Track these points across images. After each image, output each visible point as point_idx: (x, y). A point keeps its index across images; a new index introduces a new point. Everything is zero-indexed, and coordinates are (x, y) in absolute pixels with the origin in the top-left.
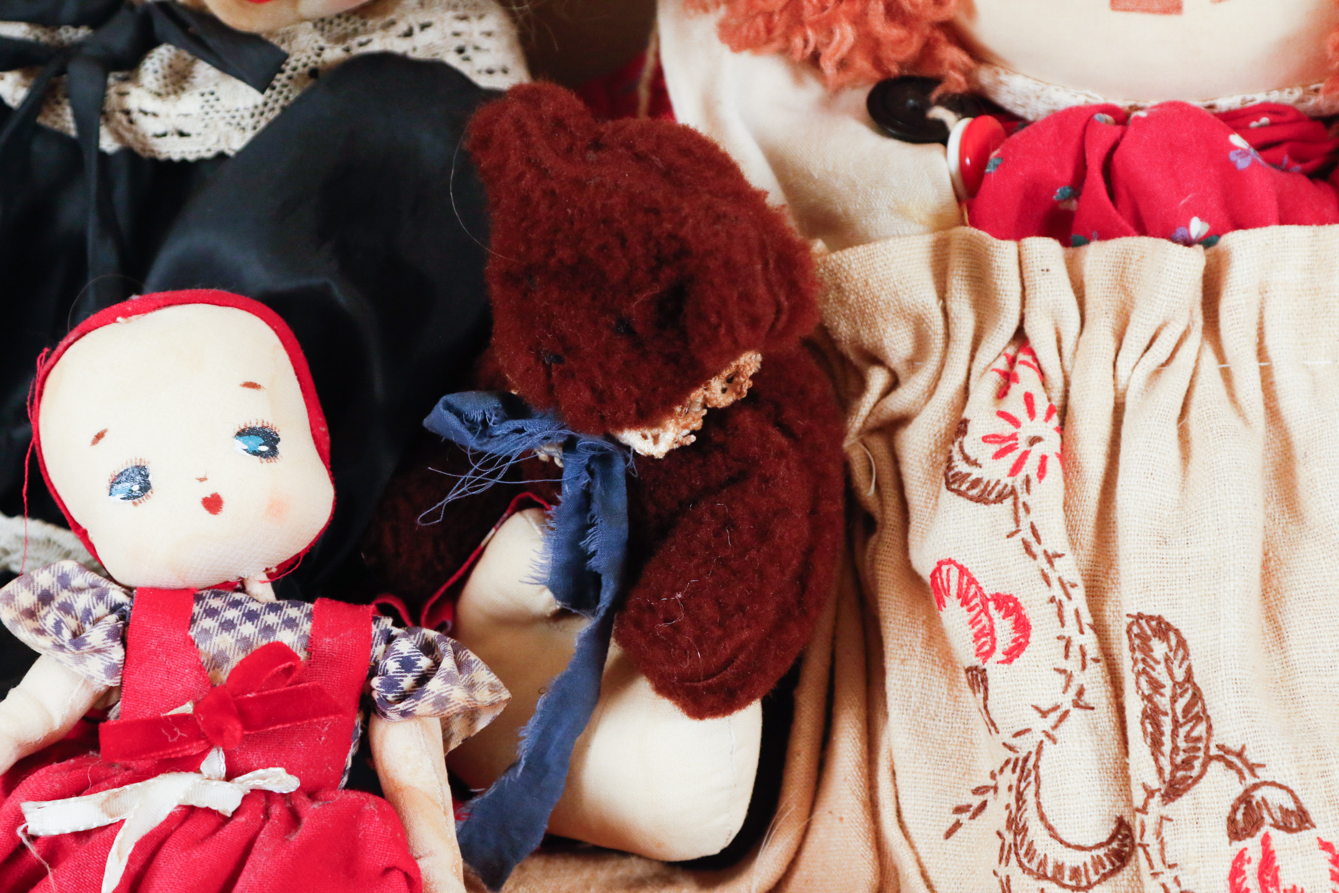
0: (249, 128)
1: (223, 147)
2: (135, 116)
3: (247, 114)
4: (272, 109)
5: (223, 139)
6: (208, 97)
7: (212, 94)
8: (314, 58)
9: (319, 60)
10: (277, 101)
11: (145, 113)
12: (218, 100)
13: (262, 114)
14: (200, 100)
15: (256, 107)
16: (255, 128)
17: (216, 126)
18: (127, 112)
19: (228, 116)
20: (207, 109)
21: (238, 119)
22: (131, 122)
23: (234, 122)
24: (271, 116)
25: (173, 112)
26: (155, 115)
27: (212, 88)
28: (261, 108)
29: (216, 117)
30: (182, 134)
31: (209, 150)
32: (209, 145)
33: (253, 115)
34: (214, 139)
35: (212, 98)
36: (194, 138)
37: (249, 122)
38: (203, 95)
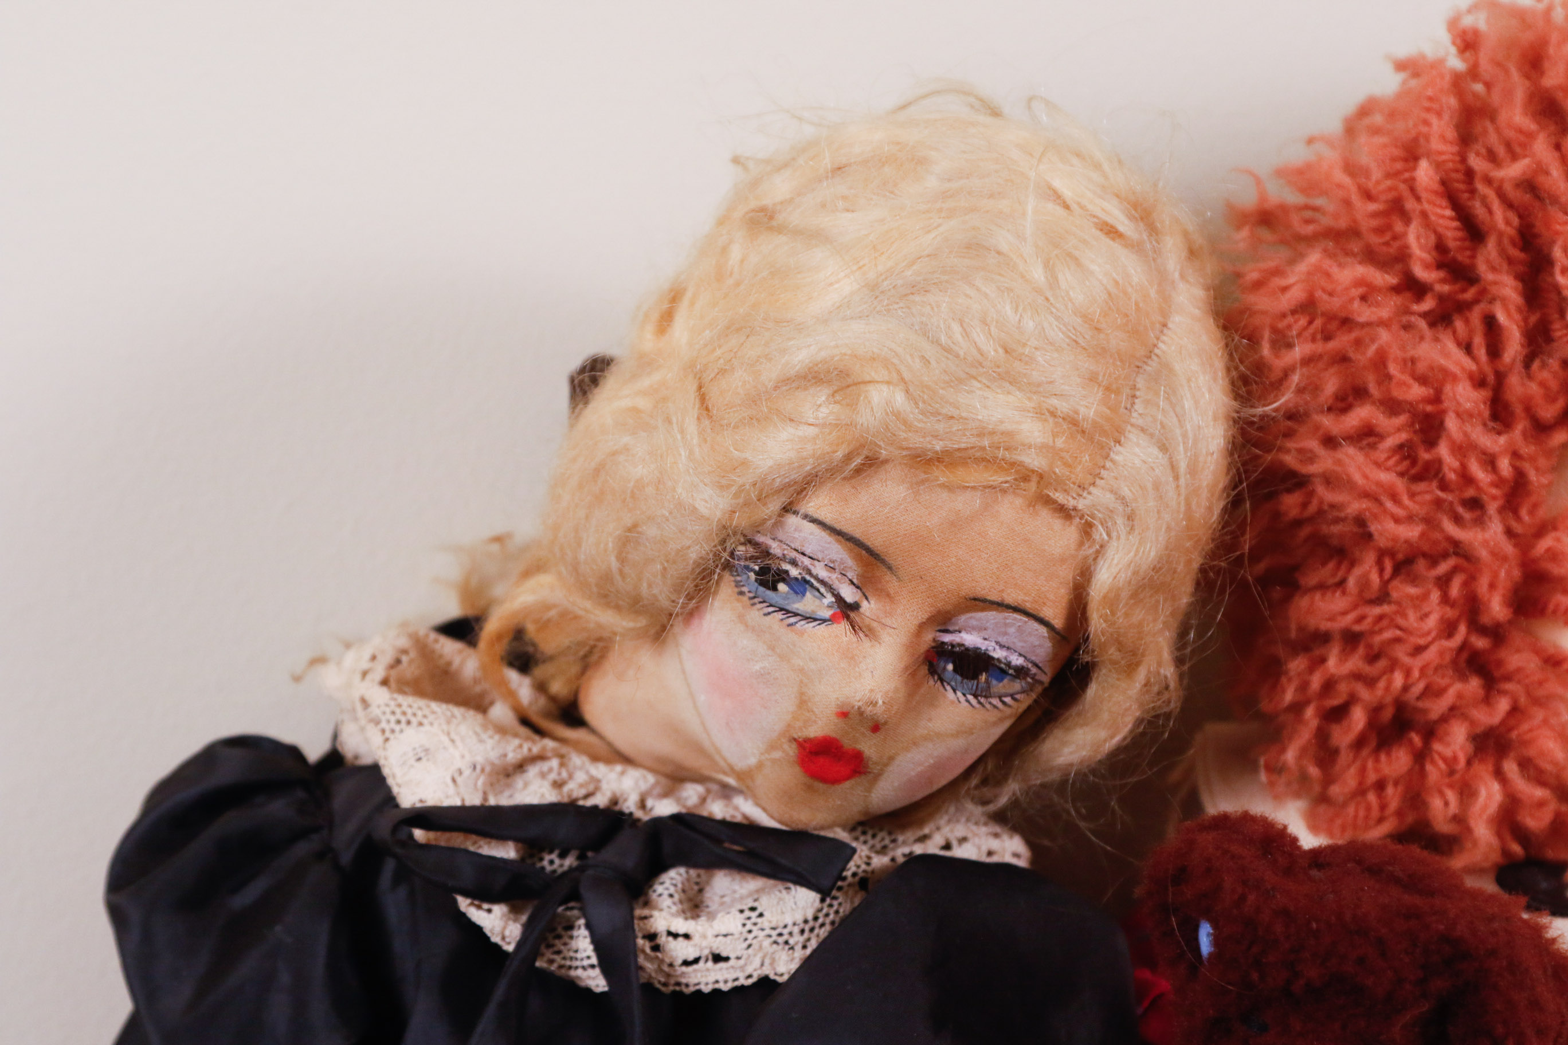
0: (798, 948)
1: (767, 971)
2: (663, 939)
3: (796, 930)
4: (822, 925)
5: (767, 961)
6: (747, 913)
7: (753, 909)
8: (864, 867)
9: (869, 869)
10: (827, 915)
11: (675, 936)
12: (761, 915)
13: (812, 930)
14: (740, 918)
15: (806, 921)
16: (804, 947)
17: (761, 947)
18: (652, 937)
19: (774, 933)
20: (749, 927)
21: (785, 937)
22: (656, 948)
23: (781, 940)
24: (823, 932)
25: (710, 933)
26: (687, 936)
27: (751, 904)
28: (811, 924)
29: (762, 934)
30: (718, 958)
31: (750, 976)
32: (749, 970)
33: (802, 932)
34: (757, 962)
35: (754, 914)
36: (732, 962)
37: (797, 939)
38: (742, 911)
